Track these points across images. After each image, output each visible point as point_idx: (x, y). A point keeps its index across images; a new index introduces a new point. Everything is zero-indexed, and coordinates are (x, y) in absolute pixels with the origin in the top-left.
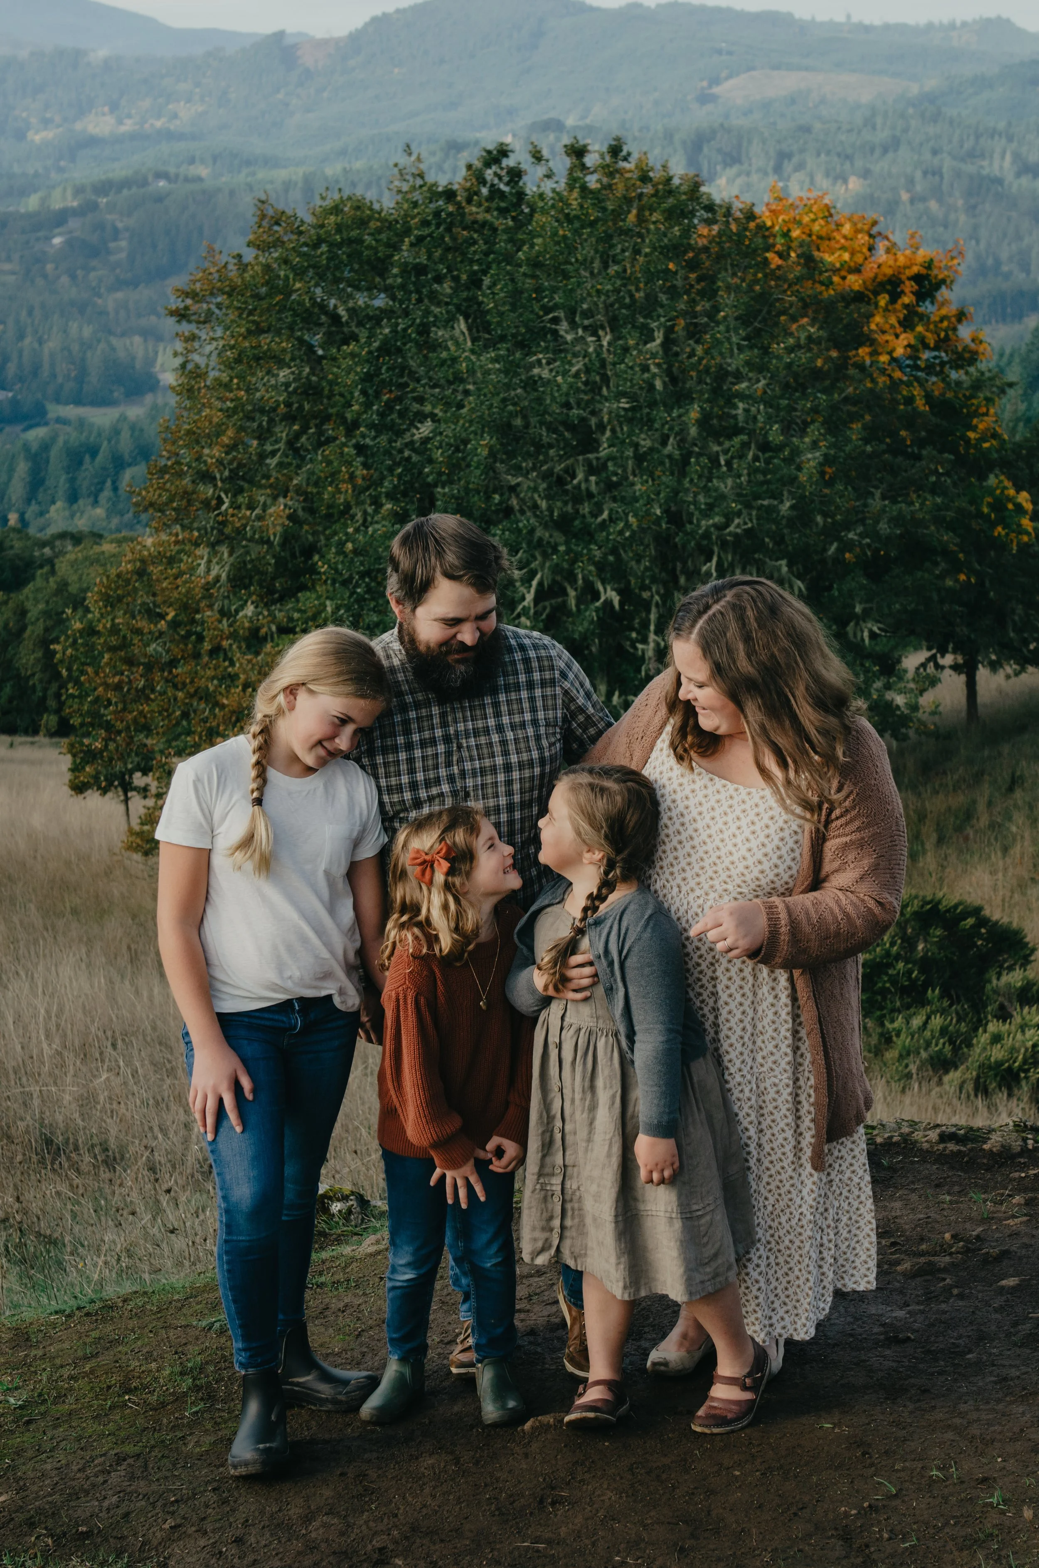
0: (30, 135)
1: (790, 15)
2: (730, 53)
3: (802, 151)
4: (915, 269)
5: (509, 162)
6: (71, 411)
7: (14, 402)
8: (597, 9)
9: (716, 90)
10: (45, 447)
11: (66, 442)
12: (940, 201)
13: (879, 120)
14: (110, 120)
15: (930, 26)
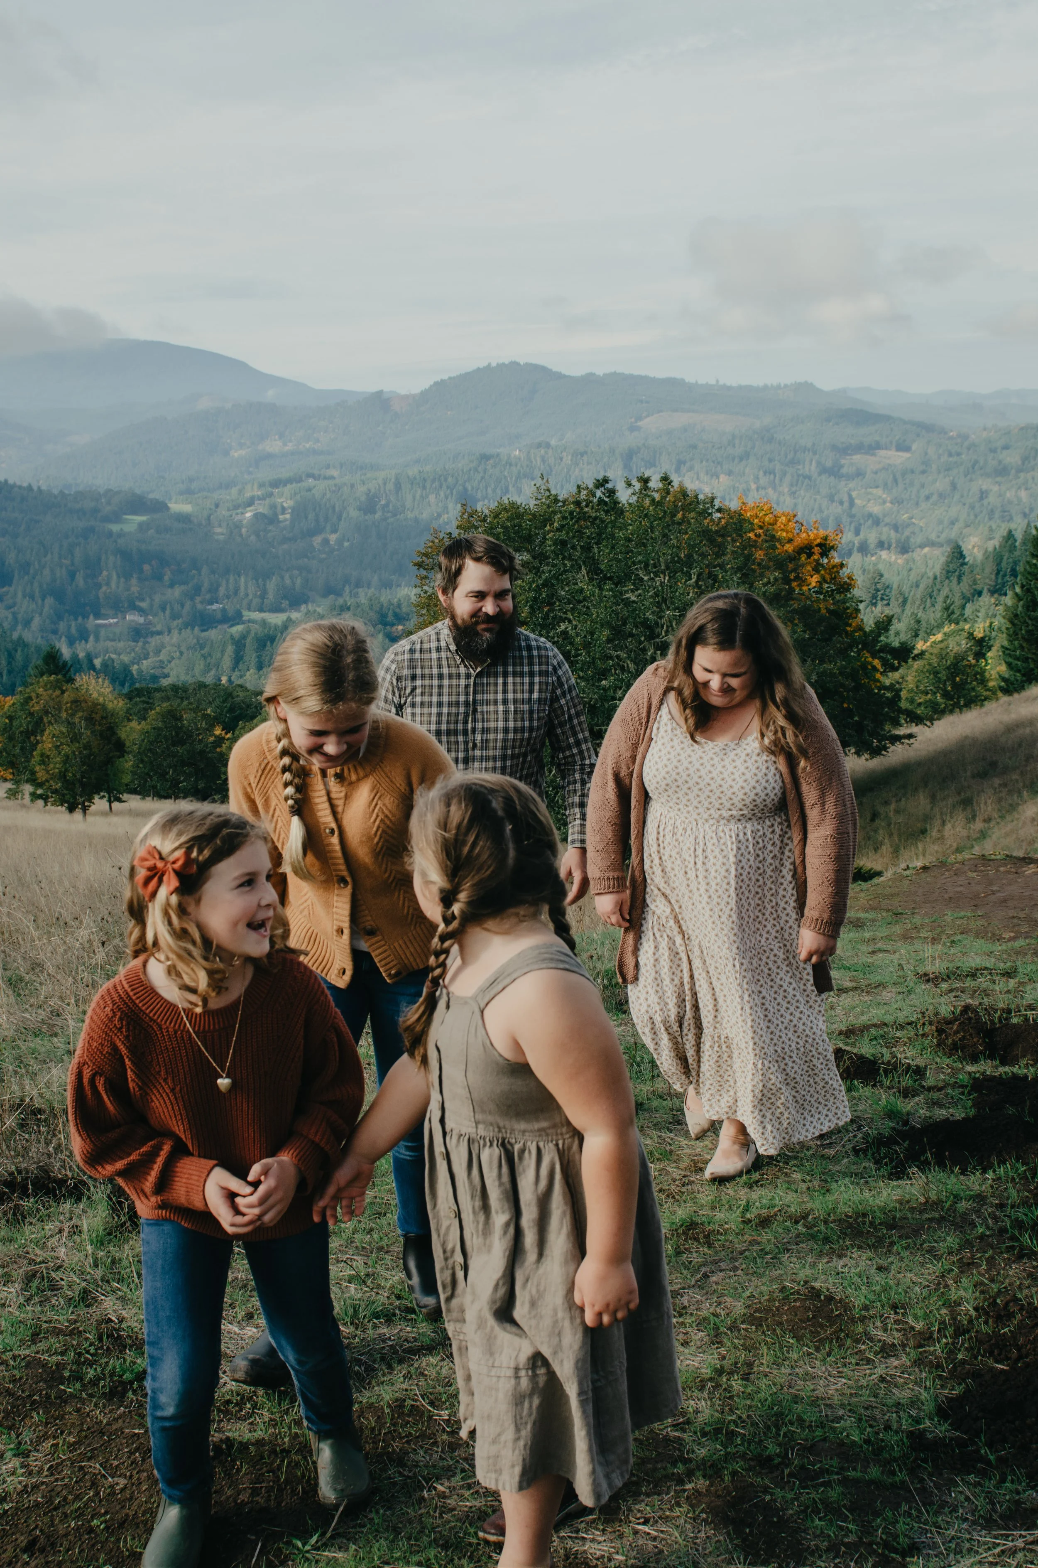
0: (232, 453)
1: (683, 380)
2: (647, 402)
3: (692, 459)
4: (818, 541)
5: (609, 486)
6: (256, 616)
7: (224, 610)
8: (569, 377)
9: (639, 424)
10: (244, 637)
11: (256, 634)
12: (774, 489)
13: (737, 442)
14: (279, 443)
15: (766, 387)
